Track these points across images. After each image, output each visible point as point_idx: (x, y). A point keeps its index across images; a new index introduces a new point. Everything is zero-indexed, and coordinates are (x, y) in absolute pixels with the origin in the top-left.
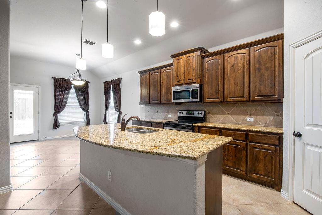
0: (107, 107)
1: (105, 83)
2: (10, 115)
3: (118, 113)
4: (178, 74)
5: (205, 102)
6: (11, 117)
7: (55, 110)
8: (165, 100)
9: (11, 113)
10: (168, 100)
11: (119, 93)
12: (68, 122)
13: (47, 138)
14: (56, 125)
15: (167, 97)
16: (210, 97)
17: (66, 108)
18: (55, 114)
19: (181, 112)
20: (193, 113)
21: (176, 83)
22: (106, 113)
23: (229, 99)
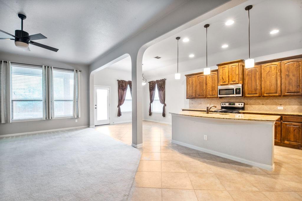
0: (152, 101)
1: (150, 82)
2: (96, 107)
3: (163, 105)
4: (224, 77)
5: (246, 97)
6: (96, 108)
7: (119, 103)
8: (210, 95)
9: (96, 105)
10: (213, 95)
11: (164, 90)
12: (125, 112)
13: (115, 123)
14: (119, 114)
15: (212, 94)
16: (251, 93)
17: (125, 101)
18: (119, 106)
19: (224, 103)
20: (234, 104)
21: (221, 84)
22: (150, 105)
23: (265, 95)
